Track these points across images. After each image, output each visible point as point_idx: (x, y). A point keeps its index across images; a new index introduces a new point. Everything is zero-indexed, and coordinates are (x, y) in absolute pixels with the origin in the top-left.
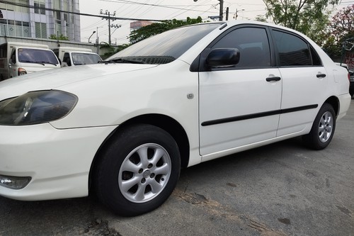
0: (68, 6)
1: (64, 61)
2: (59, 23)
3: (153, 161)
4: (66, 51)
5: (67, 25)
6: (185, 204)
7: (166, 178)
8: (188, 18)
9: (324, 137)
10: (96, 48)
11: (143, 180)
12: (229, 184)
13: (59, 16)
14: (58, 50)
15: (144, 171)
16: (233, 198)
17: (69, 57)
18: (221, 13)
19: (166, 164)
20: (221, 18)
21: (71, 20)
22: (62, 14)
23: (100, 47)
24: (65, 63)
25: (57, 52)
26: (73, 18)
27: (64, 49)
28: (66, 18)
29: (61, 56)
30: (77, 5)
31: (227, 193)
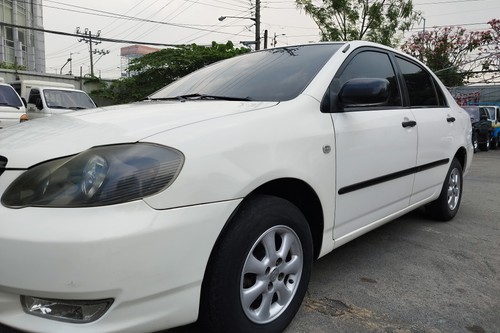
0: (26, 20)
1: (30, 102)
2: (11, 45)
3: (281, 253)
4: (34, 87)
5: (23, 48)
6: (322, 317)
7: (296, 278)
8: (214, 43)
9: (452, 202)
10: (78, 83)
11: (271, 285)
12: (364, 279)
13: (10, 34)
14: (20, 85)
15: (272, 270)
16: (383, 300)
17: (39, 97)
18: (258, 38)
19: (296, 257)
20: (257, 43)
21: (30, 42)
22: (16, 31)
23: (83, 81)
24: (34, 106)
25: (18, 87)
26: (33, 38)
27: (29, 83)
28: (22, 37)
29: (25, 93)
30: (39, 19)
31: (370, 293)
